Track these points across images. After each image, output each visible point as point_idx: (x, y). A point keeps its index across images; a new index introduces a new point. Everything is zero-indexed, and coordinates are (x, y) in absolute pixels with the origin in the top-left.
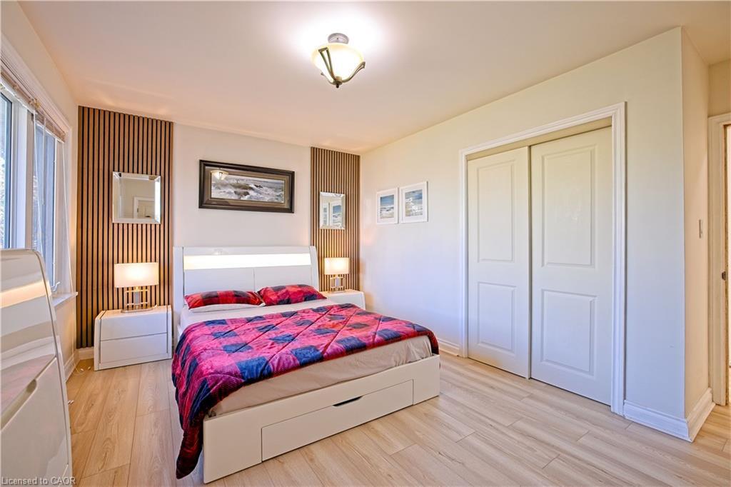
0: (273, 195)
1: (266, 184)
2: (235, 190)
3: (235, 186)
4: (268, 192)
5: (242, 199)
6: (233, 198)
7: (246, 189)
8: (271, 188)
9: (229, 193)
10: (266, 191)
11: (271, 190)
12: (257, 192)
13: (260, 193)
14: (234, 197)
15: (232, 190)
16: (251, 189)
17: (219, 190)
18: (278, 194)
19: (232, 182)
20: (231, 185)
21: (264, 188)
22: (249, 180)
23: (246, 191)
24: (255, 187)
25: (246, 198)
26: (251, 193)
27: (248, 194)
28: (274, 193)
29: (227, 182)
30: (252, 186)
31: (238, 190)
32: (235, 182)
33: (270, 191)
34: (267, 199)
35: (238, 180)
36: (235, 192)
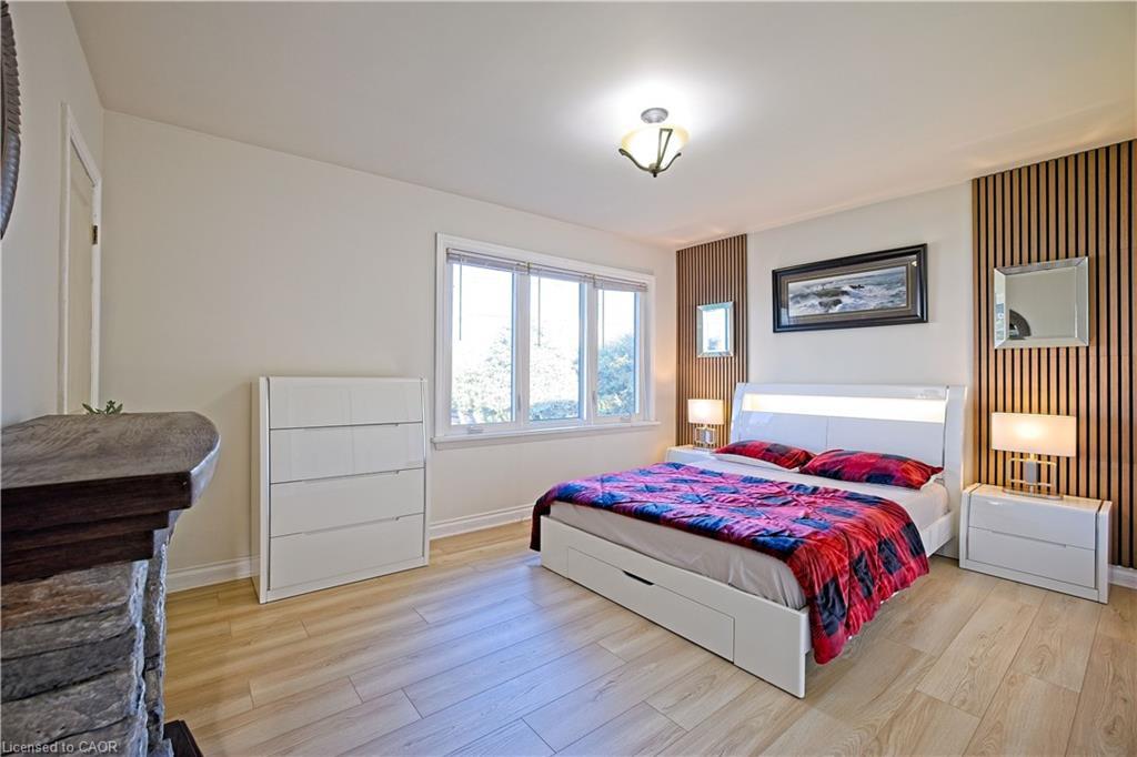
0: (883, 296)
1: (869, 280)
2: (820, 300)
3: (819, 295)
4: (872, 292)
5: (831, 311)
6: (817, 312)
7: (837, 295)
8: (879, 284)
9: (813, 306)
10: (871, 291)
11: (879, 288)
12: (855, 296)
13: (860, 298)
14: (820, 310)
15: (816, 301)
16: (845, 293)
17: (798, 306)
18: (894, 292)
19: (815, 289)
20: (814, 294)
21: (867, 288)
22: (841, 280)
23: (835, 298)
24: (850, 289)
25: (837, 309)
26: (845, 299)
27: (839, 302)
28: (886, 293)
29: (809, 291)
30: (846, 288)
31: (825, 299)
32: (820, 288)
33: (878, 291)
34: (872, 305)
35: (823, 285)
36: (821, 304)
